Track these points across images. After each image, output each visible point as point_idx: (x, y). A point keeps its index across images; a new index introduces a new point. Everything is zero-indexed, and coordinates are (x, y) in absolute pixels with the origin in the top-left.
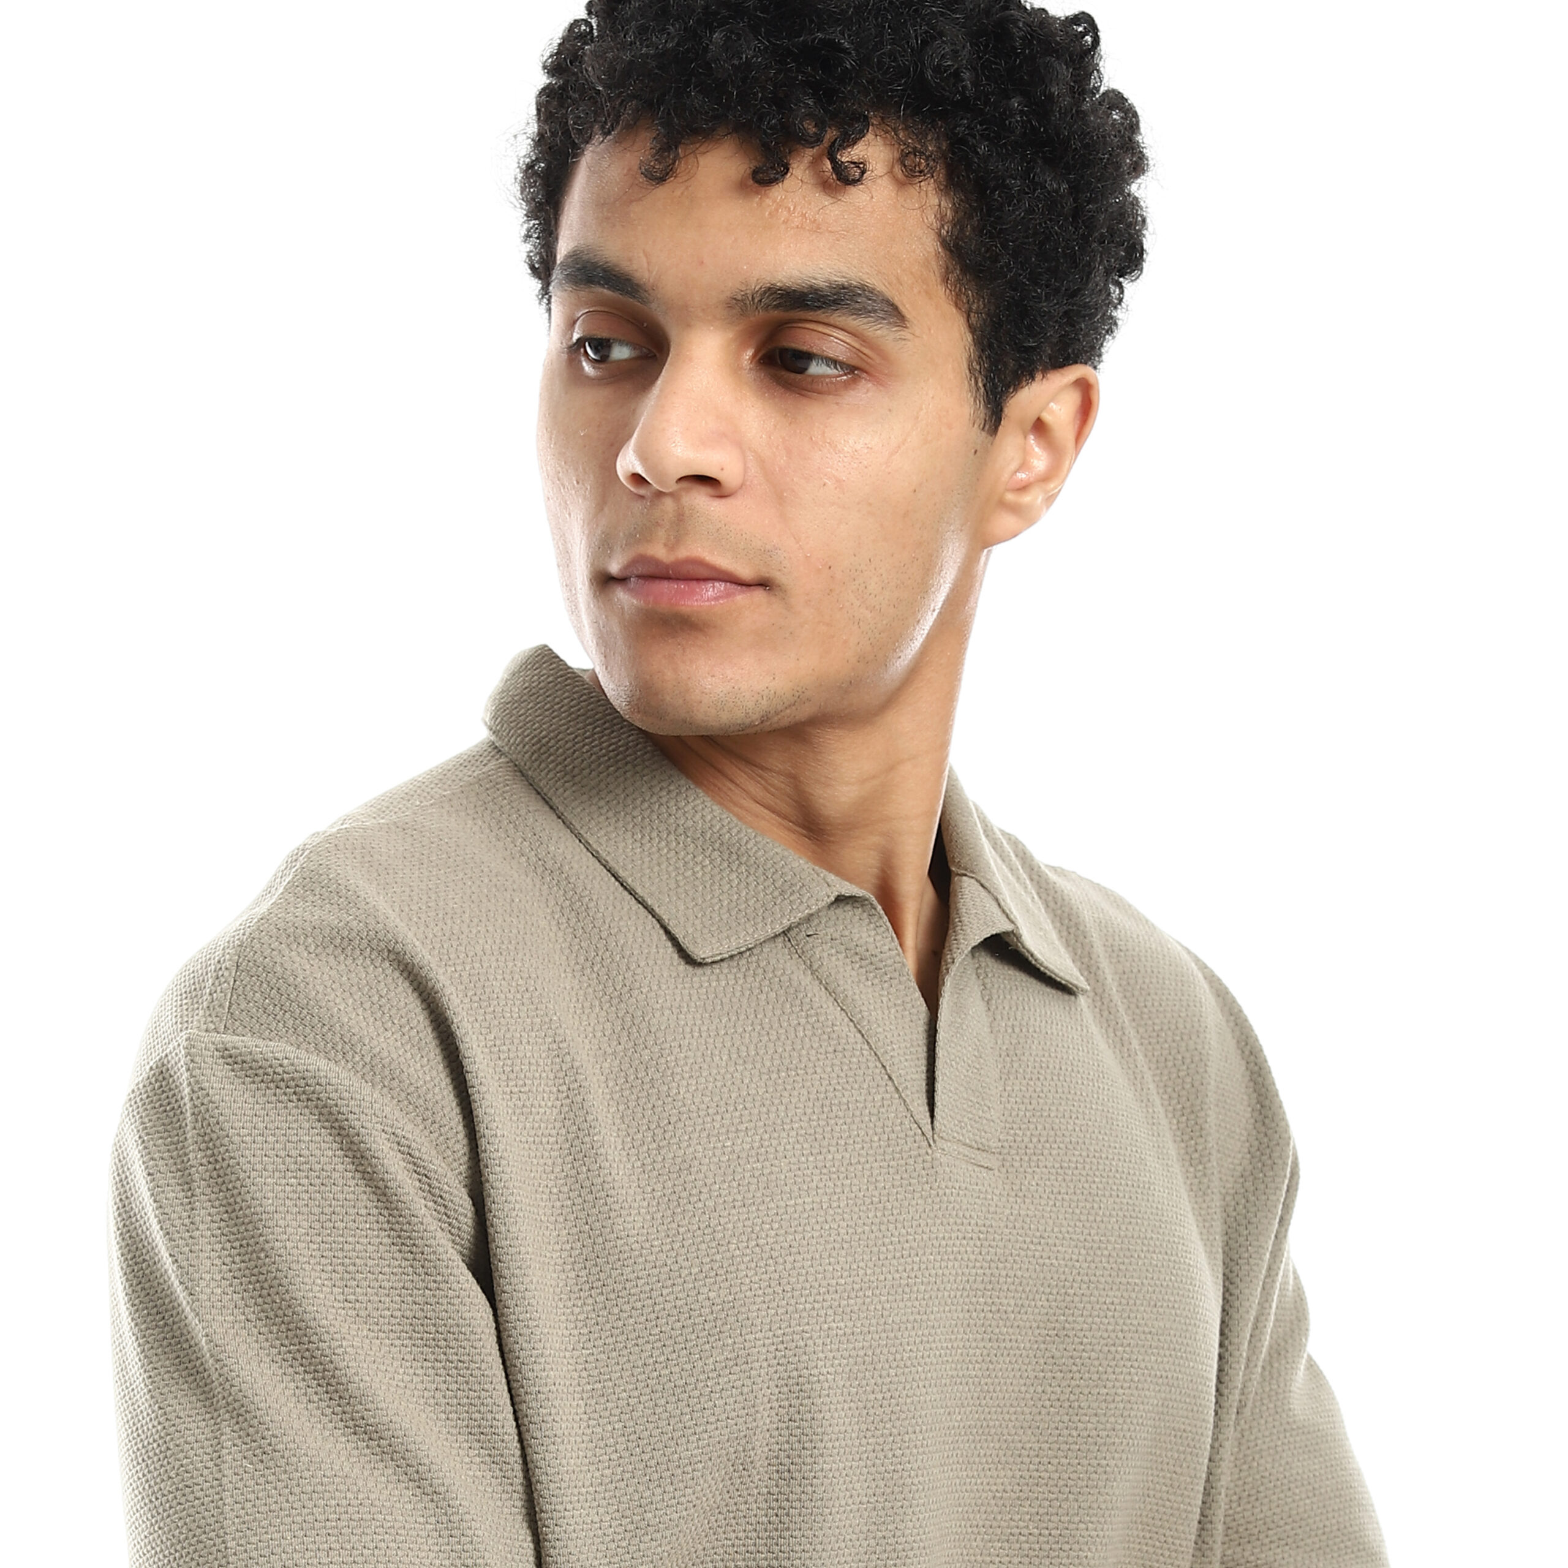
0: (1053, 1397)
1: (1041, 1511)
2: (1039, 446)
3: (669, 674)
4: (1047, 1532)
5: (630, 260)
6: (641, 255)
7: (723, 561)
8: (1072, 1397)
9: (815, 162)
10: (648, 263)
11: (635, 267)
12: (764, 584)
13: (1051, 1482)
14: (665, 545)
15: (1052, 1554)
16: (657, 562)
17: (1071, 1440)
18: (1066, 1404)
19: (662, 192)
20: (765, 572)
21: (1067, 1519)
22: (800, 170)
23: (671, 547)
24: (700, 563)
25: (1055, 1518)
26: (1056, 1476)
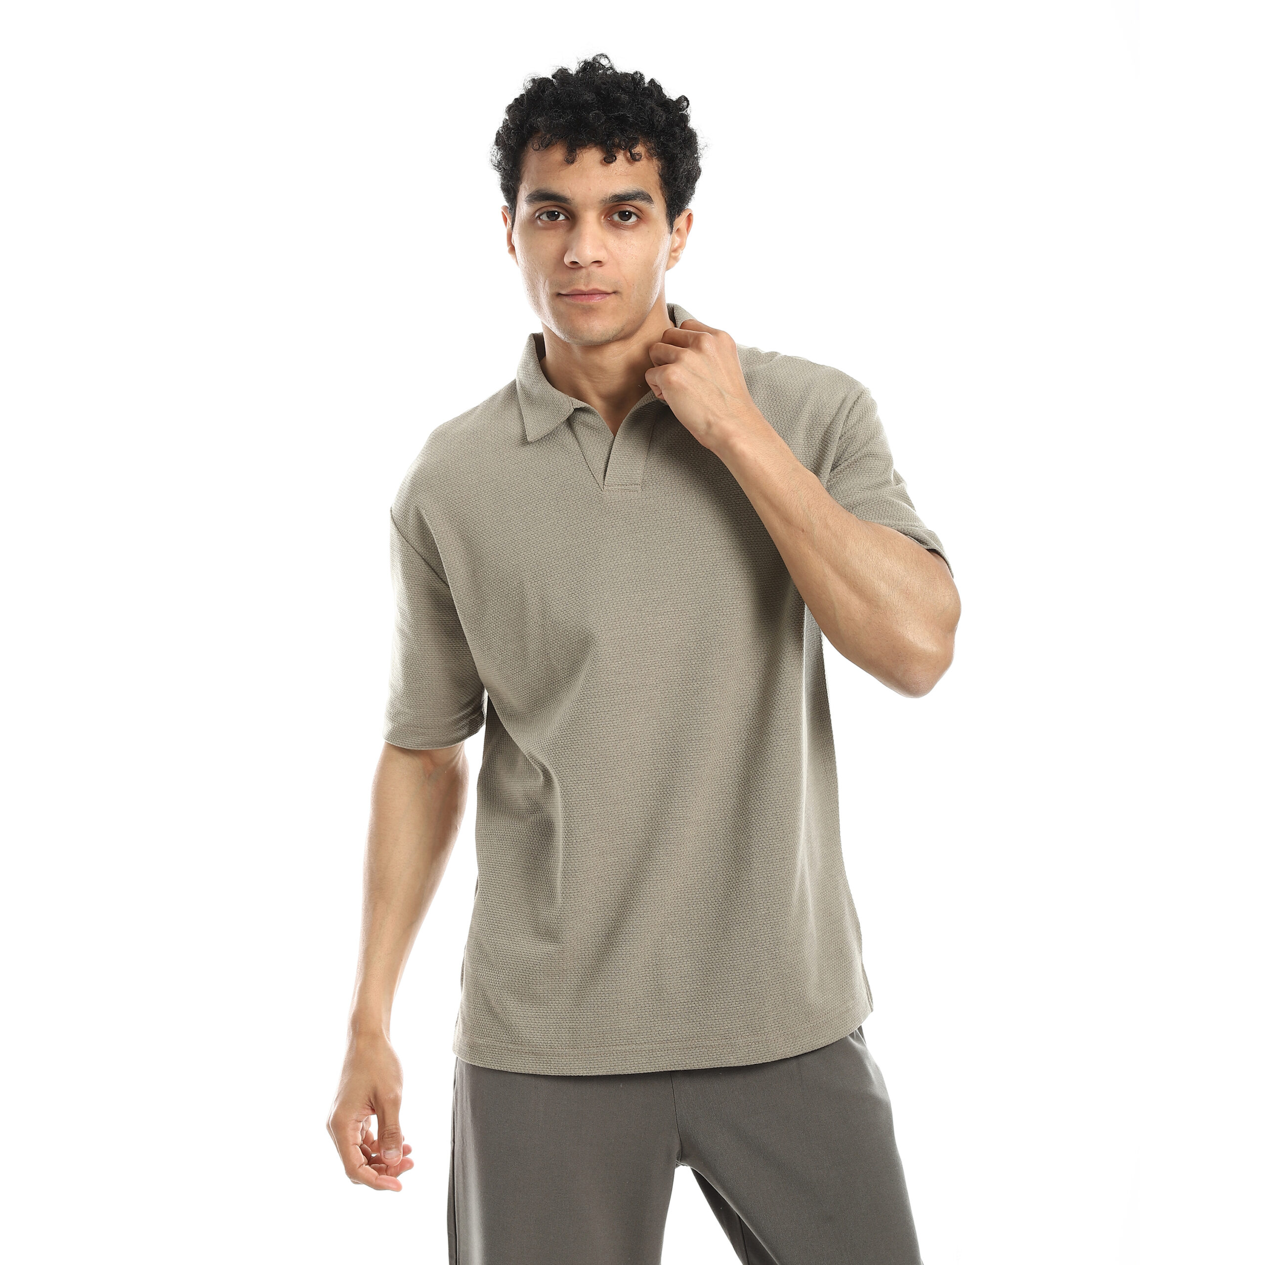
0: (672, 563)
1: (674, 603)
2: (677, 237)
3: (586, 326)
4: (677, 610)
5: (563, 191)
6: (567, 188)
7: (603, 288)
8: (679, 562)
9: (625, 155)
10: (571, 191)
11: (566, 193)
12: (615, 292)
13: (677, 592)
14: (584, 285)
15: (680, 617)
16: (582, 291)
17: (682, 576)
18: (677, 565)
19: (572, 167)
20: (615, 289)
21: (684, 604)
22: (621, 157)
23: (587, 286)
24: (597, 290)
25: (679, 604)
26: (678, 590)
